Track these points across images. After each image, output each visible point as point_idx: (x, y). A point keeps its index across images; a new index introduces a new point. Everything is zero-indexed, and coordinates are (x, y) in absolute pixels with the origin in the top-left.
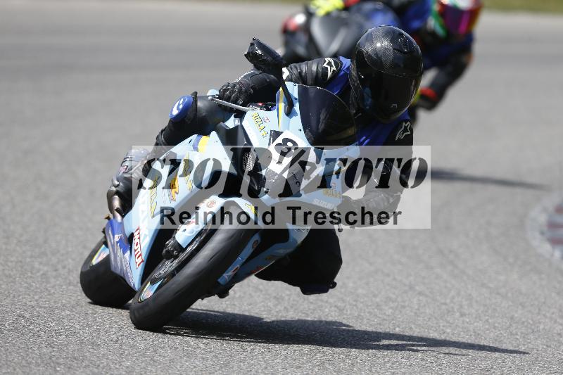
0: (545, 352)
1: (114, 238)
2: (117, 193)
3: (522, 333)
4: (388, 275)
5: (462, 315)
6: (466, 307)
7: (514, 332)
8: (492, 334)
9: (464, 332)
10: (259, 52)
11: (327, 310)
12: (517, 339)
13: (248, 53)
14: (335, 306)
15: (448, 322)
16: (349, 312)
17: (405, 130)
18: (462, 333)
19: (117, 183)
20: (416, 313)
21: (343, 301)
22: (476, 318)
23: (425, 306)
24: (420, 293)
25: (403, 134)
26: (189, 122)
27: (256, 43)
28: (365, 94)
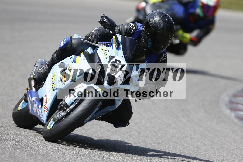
0: (227, 157)
1: (32, 99)
2: (34, 79)
3: (217, 148)
4: (160, 119)
5: (191, 138)
6: (193, 135)
7: (214, 147)
8: (204, 148)
9: (192, 146)
10: (106, 20)
11: (133, 132)
12: (215, 151)
13: (101, 21)
14: (137, 131)
15: (185, 141)
16: (143, 134)
17: (164, 57)
18: (191, 146)
19: (34, 74)
20: (171, 136)
21: (141, 129)
22: (197, 140)
23: (175, 133)
24: (174, 128)
25: (163, 59)
26: (68, 50)
27: (104, 16)
28: (149, 40)
